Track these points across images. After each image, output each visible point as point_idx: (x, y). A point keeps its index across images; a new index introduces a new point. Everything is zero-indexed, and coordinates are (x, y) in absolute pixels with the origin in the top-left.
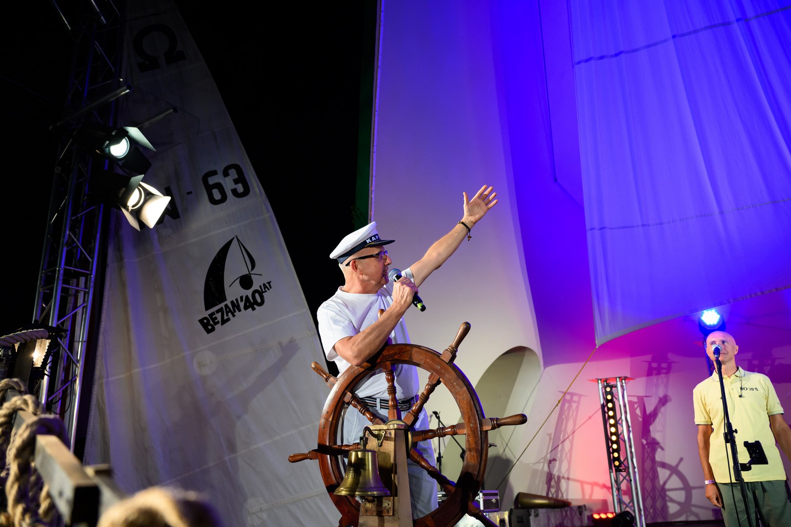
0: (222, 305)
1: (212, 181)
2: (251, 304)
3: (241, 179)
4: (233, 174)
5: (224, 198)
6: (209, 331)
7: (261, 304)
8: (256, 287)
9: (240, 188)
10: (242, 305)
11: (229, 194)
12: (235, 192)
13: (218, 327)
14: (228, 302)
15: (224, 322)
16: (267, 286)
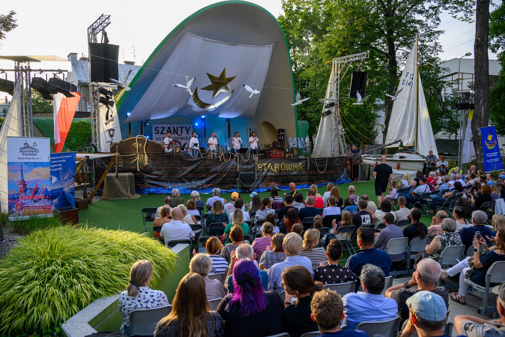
10: (111, 120)
13: (108, 124)
14: (109, 120)
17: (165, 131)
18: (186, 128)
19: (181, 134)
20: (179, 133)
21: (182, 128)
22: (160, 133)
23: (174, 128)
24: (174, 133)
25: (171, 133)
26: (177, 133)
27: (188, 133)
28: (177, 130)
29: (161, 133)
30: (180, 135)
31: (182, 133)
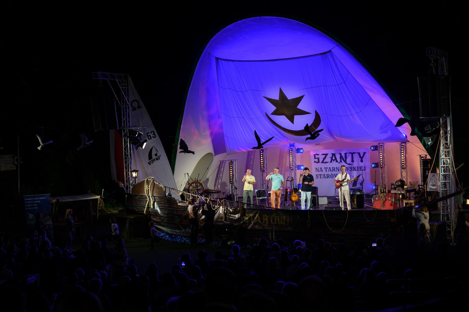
0: (152, 160)
1: (148, 135)
2: (157, 159)
3: (154, 134)
4: (152, 132)
5: (151, 138)
6: (150, 165)
7: (159, 159)
8: (158, 156)
9: (154, 136)
10: (156, 159)
11: (152, 137)
12: (153, 137)
13: (151, 164)
14: (153, 159)
15: (152, 163)
16: (160, 156)
17: (328, 159)
18: (359, 154)
19: (351, 163)
20: (349, 160)
21: (352, 154)
22: (321, 160)
23: (340, 154)
24: (341, 161)
25: (337, 161)
26: (345, 162)
27: (362, 161)
28: (346, 158)
29: (323, 162)
30: (349, 164)
31: (353, 161)
